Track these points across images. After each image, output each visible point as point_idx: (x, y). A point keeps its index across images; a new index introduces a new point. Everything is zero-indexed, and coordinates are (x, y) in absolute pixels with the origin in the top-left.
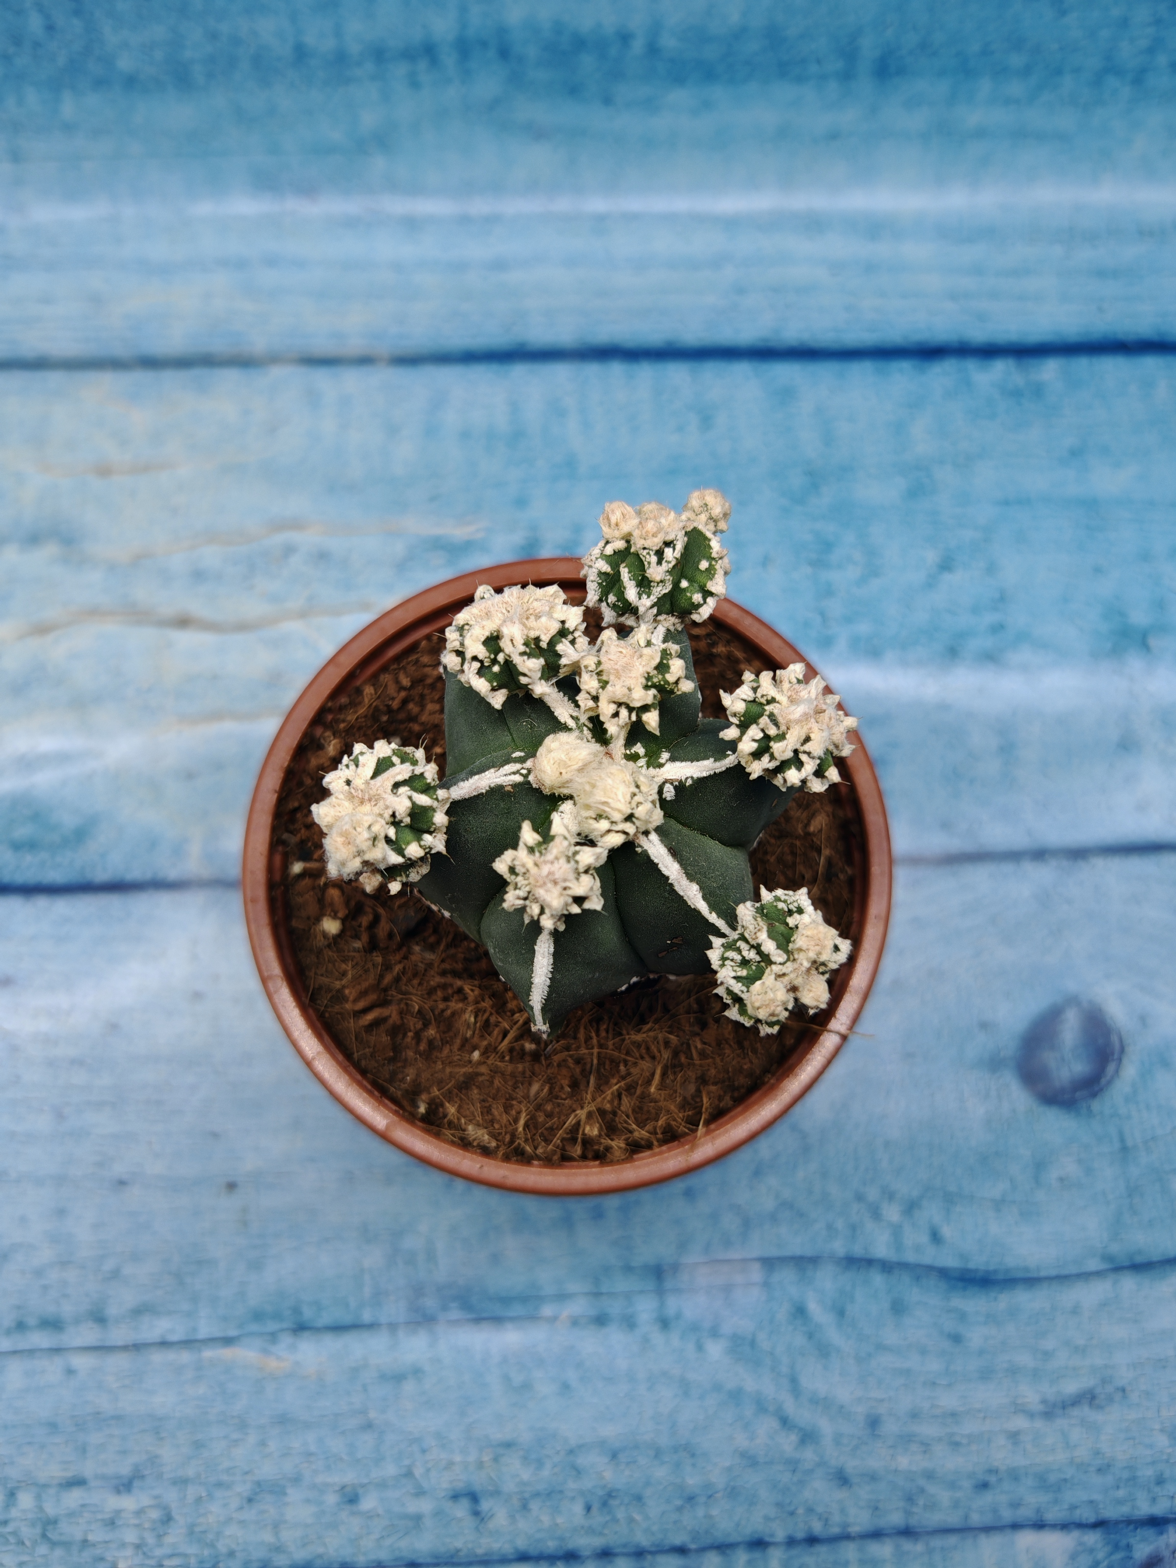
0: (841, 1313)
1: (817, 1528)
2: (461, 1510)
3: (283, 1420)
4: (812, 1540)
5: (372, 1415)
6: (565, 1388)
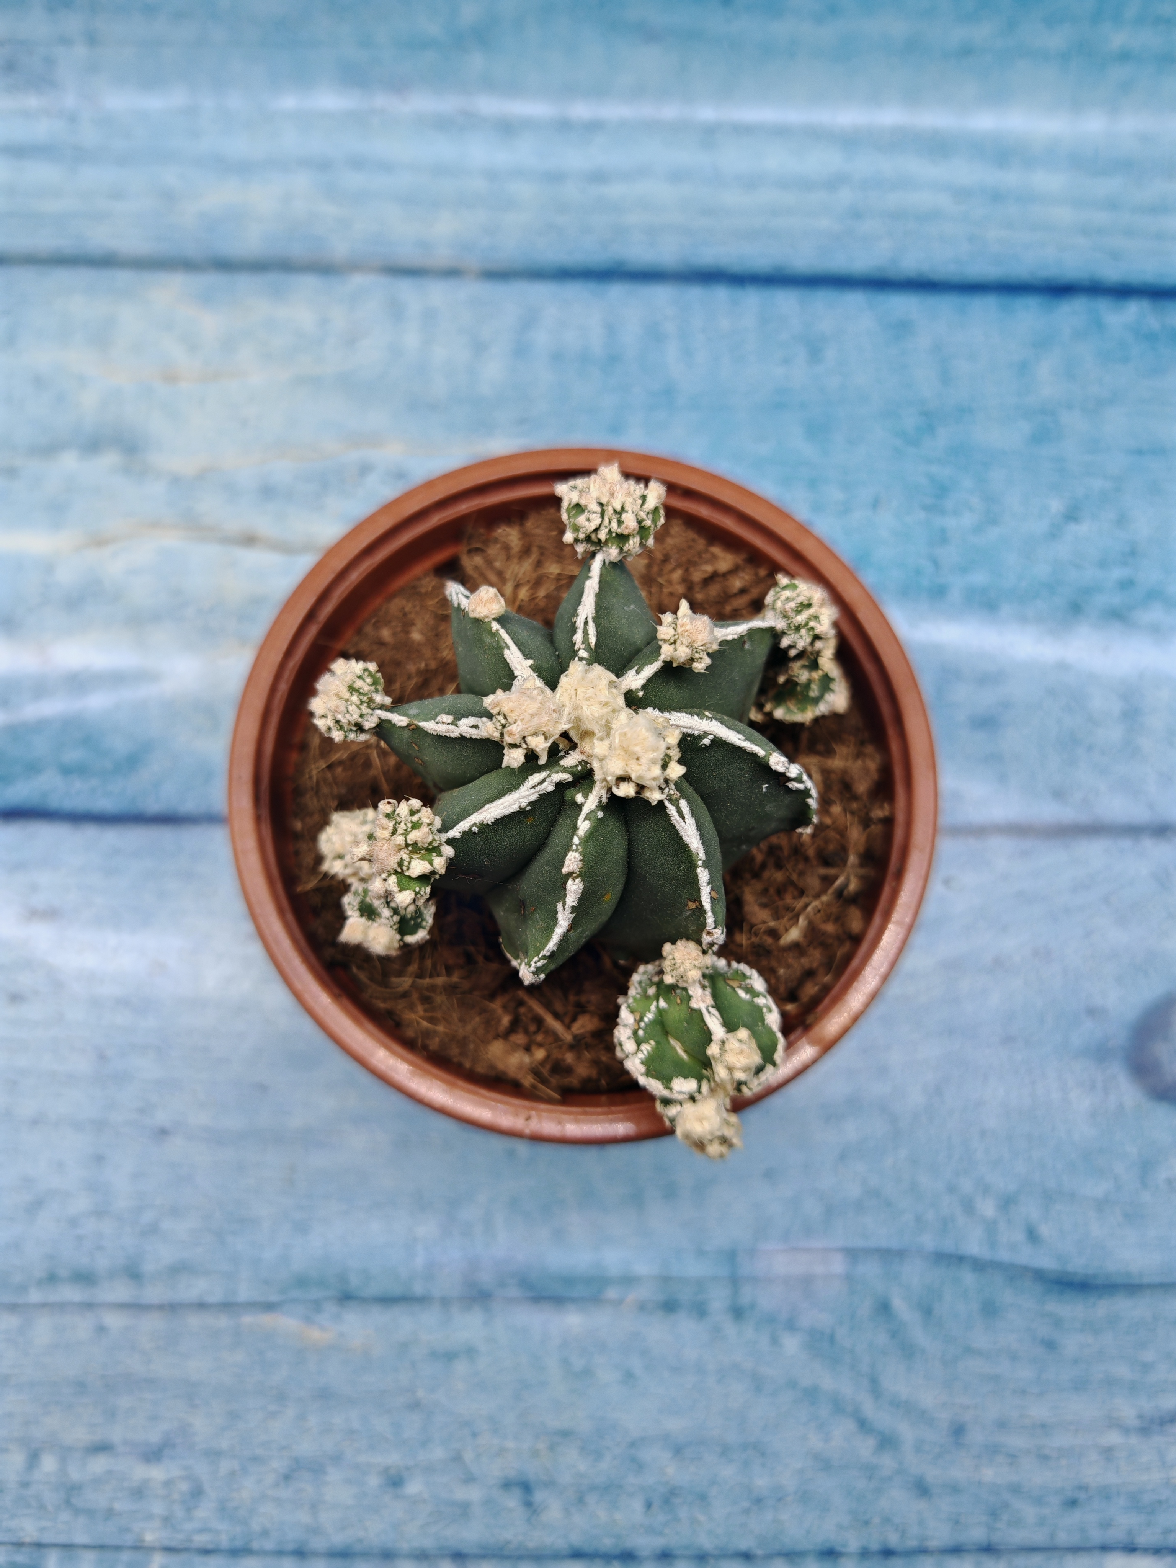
0: (927, 1311)
1: (893, 1540)
2: (512, 1501)
3: (325, 1395)
4: (887, 1553)
5: (421, 1393)
6: (629, 1377)
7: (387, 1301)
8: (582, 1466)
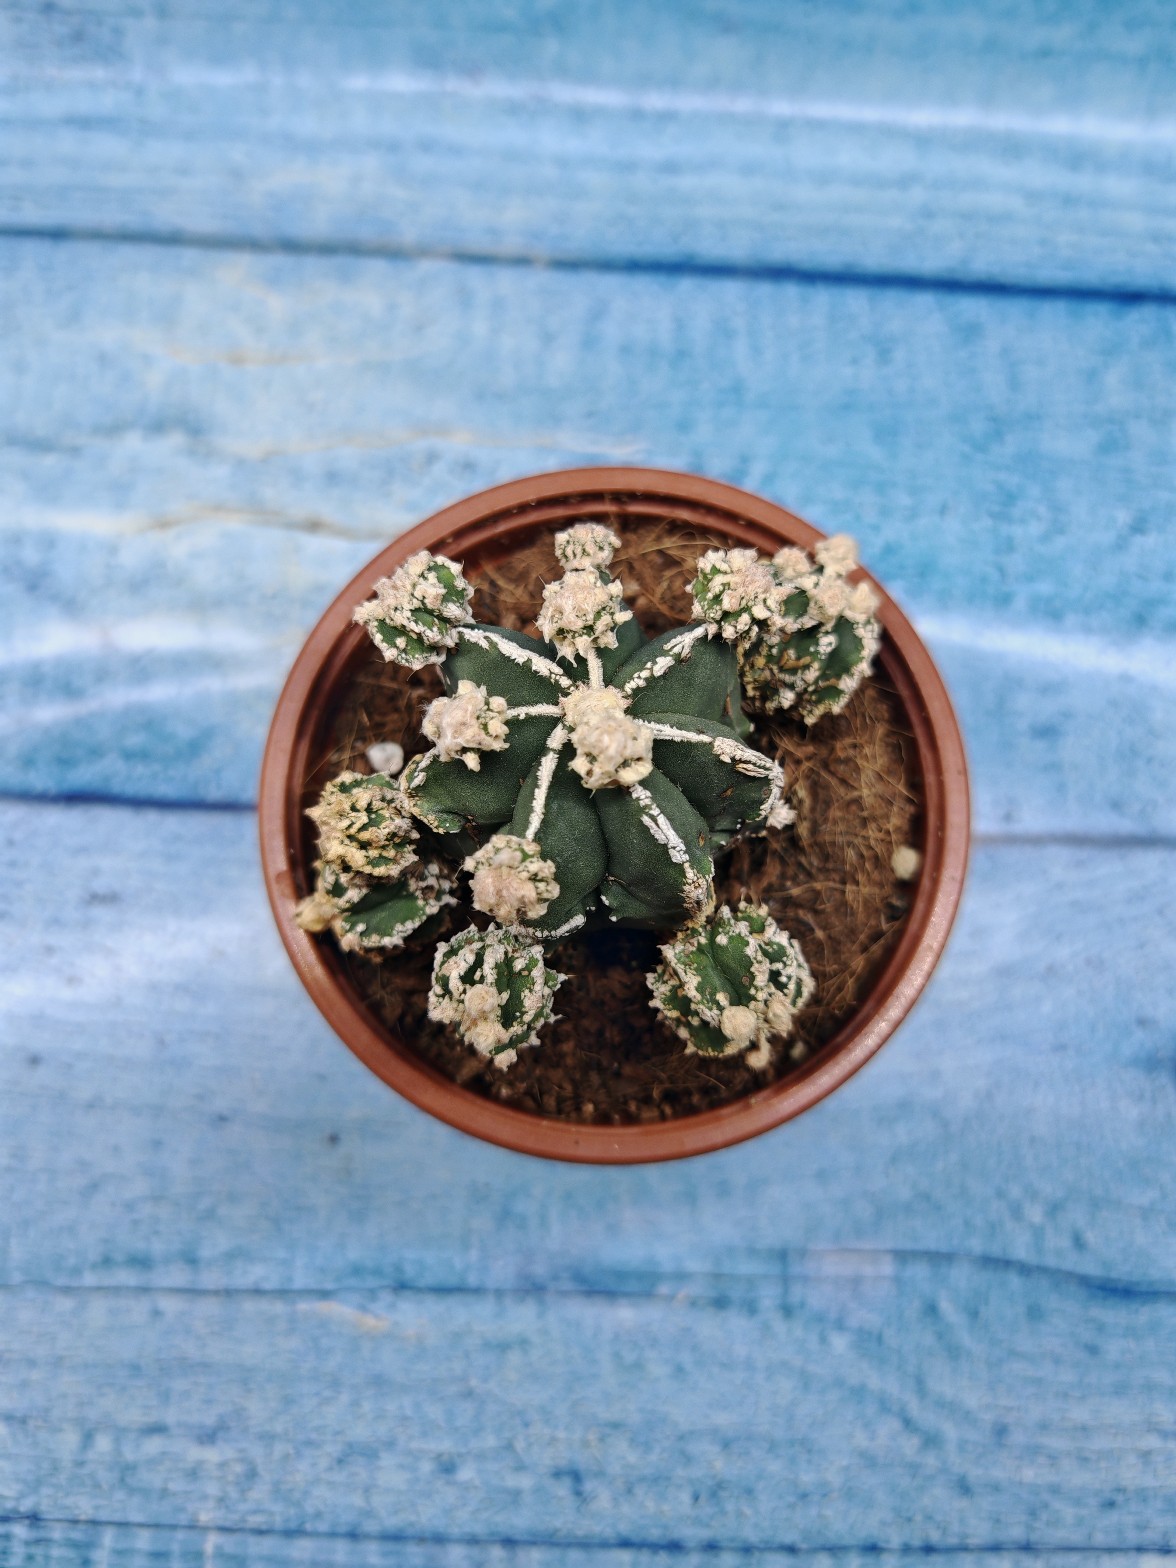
0: (974, 1314)
1: (935, 1537)
2: (563, 1489)
3: (379, 1382)
4: (929, 1549)
5: (474, 1382)
6: (679, 1371)
7: (442, 1291)
8: (632, 1458)
